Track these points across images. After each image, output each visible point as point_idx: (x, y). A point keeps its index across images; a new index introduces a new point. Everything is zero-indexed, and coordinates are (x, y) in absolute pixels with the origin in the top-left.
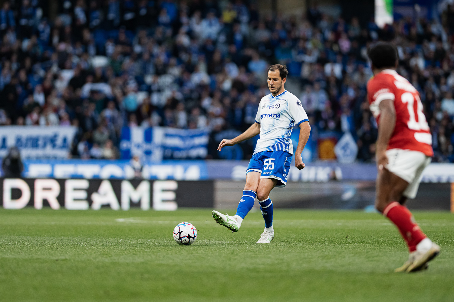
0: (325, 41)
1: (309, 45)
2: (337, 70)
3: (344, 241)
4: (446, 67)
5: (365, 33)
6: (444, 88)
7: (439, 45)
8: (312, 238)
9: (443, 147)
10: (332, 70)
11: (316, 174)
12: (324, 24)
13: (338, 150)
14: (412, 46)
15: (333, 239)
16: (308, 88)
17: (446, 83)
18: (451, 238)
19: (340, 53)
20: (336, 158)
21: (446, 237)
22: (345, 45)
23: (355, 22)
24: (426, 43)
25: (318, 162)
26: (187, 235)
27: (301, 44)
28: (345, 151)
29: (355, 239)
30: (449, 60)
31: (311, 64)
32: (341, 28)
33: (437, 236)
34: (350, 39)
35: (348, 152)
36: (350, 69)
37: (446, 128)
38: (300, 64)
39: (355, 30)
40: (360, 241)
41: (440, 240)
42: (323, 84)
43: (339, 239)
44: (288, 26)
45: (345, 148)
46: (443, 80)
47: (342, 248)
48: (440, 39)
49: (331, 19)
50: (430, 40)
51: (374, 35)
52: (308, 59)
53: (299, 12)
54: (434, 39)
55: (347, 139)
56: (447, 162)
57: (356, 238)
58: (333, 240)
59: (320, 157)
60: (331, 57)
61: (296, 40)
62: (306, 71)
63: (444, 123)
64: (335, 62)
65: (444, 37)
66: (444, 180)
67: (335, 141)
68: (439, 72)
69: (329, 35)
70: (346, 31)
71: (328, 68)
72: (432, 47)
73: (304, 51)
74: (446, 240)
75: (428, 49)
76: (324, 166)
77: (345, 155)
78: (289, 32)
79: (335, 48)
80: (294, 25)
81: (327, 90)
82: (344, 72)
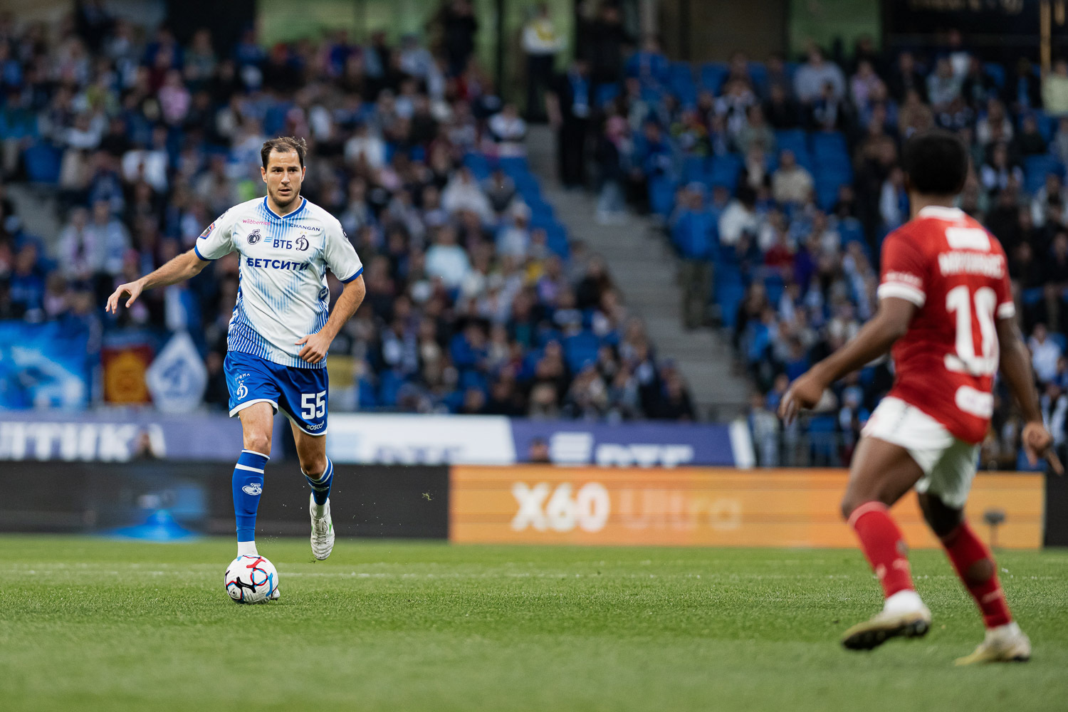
0: (123, 91)
1: (81, 103)
2: (155, 168)
3: (168, 618)
4: (441, 161)
5: (228, 71)
6: (435, 217)
7: (420, 103)
8: (86, 609)
9: (431, 372)
10: (141, 167)
11: (98, 442)
12: (120, 46)
13: (156, 380)
14: (350, 106)
15: (139, 613)
16: (78, 215)
17: (437, 205)
18: (450, 611)
19: (161, 122)
20: (149, 399)
21: (434, 609)
22: (176, 101)
23: (202, 41)
24: (386, 98)
25: (103, 411)
26: (235, 581)
27: (61, 99)
28: (176, 380)
29: (197, 613)
30: (448, 144)
31: (85, 153)
32: (164, 58)
33: (412, 606)
34: (191, 86)
35: (184, 384)
36: (189, 164)
37: (439, 321)
38: (58, 152)
39: (202, 63)
40: (210, 618)
41: (421, 617)
42: (117, 203)
43: (156, 612)
44: (26, 51)
45: (173, 373)
46: (430, 195)
47: (162, 636)
48: (423, 88)
49: (138, 31)
50: (397, 92)
51: (252, 76)
52: (78, 138)
53: (56, 14)
54: (409, 87)
55: (181, 348)
56: (442, 413)
57: (201, 610)
58: (141, 615)
59: (107, 399)
60: (140, 135)
61: (48, 89)
62: (72, 172)
63: (435, 307)
64: (149, 147)
65: (437, 84)
66: (433, 458)
67: (149, 355)
68: (421, 173)
69: (134, 76)
70: (179, 65)
71: (131, 163)
72: (404, 107)
73: (69, 119)
74: (436, 617)
75: (394, 115)
76: (119, 422)
77: (174, 394)
78: (28, 67)
79: (151, 109)
80: (41, 48)
81: (127, 219)
82: (172, 171)
